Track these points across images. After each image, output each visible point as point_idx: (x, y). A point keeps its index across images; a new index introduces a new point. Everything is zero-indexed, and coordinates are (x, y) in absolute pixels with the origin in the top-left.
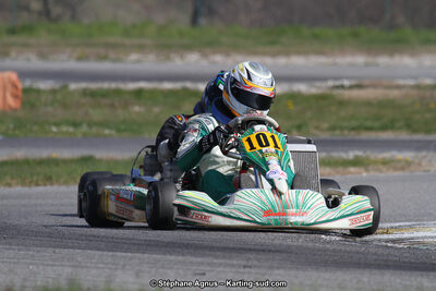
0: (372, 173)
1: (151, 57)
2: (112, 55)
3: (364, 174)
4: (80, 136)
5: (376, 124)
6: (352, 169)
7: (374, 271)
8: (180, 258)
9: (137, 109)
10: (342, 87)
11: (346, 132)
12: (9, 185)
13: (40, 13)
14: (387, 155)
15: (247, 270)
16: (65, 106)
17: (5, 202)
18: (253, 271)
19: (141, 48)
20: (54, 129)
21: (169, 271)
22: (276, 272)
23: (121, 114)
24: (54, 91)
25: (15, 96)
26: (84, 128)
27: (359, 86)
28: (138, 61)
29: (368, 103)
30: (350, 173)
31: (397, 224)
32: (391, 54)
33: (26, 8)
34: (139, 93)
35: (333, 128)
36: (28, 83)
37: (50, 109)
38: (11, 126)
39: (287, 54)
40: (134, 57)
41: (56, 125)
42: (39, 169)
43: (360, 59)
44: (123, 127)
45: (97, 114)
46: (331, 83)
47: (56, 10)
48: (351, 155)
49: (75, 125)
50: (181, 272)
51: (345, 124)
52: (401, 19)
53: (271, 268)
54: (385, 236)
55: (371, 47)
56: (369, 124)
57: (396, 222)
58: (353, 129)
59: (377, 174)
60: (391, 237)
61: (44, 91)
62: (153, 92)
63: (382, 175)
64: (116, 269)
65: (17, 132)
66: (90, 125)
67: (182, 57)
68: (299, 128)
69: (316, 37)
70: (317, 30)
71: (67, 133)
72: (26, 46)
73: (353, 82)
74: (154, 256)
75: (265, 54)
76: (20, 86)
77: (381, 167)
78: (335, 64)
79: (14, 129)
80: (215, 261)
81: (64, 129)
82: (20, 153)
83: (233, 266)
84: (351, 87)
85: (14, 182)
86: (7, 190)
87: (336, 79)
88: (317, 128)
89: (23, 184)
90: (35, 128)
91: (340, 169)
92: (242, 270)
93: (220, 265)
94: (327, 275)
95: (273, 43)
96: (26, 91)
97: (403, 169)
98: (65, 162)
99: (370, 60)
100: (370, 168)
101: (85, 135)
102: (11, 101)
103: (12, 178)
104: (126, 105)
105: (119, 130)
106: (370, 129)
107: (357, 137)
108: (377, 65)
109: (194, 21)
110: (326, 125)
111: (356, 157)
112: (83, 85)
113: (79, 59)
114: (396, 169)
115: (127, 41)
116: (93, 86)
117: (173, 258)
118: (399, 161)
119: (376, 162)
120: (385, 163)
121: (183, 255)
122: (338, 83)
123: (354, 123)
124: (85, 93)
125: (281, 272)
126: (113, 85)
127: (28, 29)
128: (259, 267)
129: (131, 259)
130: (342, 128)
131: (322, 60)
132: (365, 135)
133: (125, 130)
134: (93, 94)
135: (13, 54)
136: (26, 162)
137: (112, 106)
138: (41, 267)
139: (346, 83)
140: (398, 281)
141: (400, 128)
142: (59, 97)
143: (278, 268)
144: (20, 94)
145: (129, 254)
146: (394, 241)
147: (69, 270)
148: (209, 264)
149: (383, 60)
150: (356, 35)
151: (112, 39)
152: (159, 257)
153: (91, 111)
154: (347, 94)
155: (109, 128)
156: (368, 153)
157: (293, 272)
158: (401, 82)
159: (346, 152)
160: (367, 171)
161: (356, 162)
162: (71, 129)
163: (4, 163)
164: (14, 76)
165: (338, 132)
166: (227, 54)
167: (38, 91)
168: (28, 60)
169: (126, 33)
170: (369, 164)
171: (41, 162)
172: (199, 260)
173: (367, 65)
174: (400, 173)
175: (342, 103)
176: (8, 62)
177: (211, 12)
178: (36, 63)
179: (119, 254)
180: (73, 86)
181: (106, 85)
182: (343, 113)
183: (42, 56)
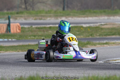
0: (110, 46)
1: (53, 19)
2: (43, 18)
3: (108, 46)
4: (36, 39)
5: (111, 34)
6: (105, 45)
7: (113, 70)
8: (63, 68)
9: (50, 32)
10: (102, 25)
11: (103, 36)
12: (19, 52)
13: (25, 8)
14: (114, 41)
15: (80, 71)
16: (32, 31)
17: (18, 56)
18: (82, 71)
19: (50, 16)
20: (29, 37)
21: (61, 72)
22: (88, 71)
23: (46, 33)
24: (29, 28)
25: (19, 29)
26: (37, 37)
27: (106, 24)
28: (50, 20)
29: (109, 29)
30: (105, 46)
31: (117, 59)
32: (114, 16)
33: (21, 7)
34: (50, 27)
35: (100, 35)
36: (22, 26)
37: (28, 32)
38: (18, 37)
39: (87, 17)
40: (49, 19)
41: (30, 36)
42: (26, 47)
43: (106, 18)
44: (46, 36)
45: (40, 33)
46: (99, 24)
47: (29, 8)
48: (105, 42)
49: (34, 36)
50: (64, 72)
51: (103, 34)
52: (116, 7)
53: (87, 70)
54: (115, 62)
55: (109, 14)
56: (109, 34)
57: (117, 58)
58: (105, 35)
59: (112, 46)
60: (116, 62)
61: (26, 28)
62: (54, 27)
63: (113, 46)
64: (47, 71)
65: (20, 38)
66: (38, 36)
67: (61, 18)
68: (91, 35)
69: (94, 12)
70: (95, 11)
71: (32, 38)
72: (21, 17)
73: (105, 23)
74: (57, 68)
75: (82, 17)
76: (20, 27)
77: (113, 44)
78: (100, 19)
79: (19, 38)
80: (72, 69)
81: (32, 37)
82: (21, 44)
83: (77, 70)
84: (104, 25)
85: (20, 51)
86: (18, 53)
87: (100, 23)
88: (96, 35)
89: (22, 51)
90: (25, 37)
91: (102, 45)
92: (79, 71)
93: (73, 70)
94: (101, 71)
95: (84, 14)
96: (22, 28)
97: (118, 45)
98: (32, 45)
99: (109, 18)
100: (110, 45)
101: (37, 39)
102: (18, 31)
103: (19, 50)
104: (47, 31)
105: (46, 37)
106: (109, 35)
107: (106, 37)
108: (110, 19)
109: (64, 9)
110: (98, 34)
111: (106, 42)
112: (36, 26)
113: (35, 20)
114: (116, 45)
115: (47, 15)
116: (39, 26)
117: (61, 68)
118: (117, 43)
119: (111, 43)
120: (114, 43)
121: (64, 67)
122: (101, 24)
123: (105, 34)
124: (37, 28)
125: (89, 71)
126: (44, 26)
127: (22, 13)
128: (83, 70)
129: (51, 69)
130: (102, 35)
131: (97, 18)
132: (108, 37)
133: (47, 37)
134: (39, 28)
135: (18, 19)
136: (22, 46)
137: (44, 31)
138: (28, 71)
139: (103, 24)
140: (119, 72)
141: (117, 35)
142: (30, 29)
143: (88, 70)
144: (20, 29)
145: (50, 68)
146: (117, 63)
147: (35, 72)
148: (70, 70)
149: (112, 18)
150: (105, 12)
151: (42, 14)
152: (58, 68)
153: (38, 33)
154: (103, 27)
155: (43, 37)
156: (109, 41)
157: (92, 71)
158: (117, 23)
159: (103, 41)
160: (109, 45)
161: (106, 43)
162: (34, 37)
163: (17, 46)
164: (19, 24)
165: (101, 36)
166: (72, 17)
167: (25, 28)
168: (22, 20)
169: (46, 13)
170: (109, 44)
171: (26, 46)
172: (68, 68)
173: (108, 19)
174: (117, 46)
175: (102, 29)
176: (17, 21)
177: (68, 7)
178: (24, 21)
179: (48, 68)
180: (33, 26)
181: (42, 26)
182: (102, 31)
183: (25, 19)
